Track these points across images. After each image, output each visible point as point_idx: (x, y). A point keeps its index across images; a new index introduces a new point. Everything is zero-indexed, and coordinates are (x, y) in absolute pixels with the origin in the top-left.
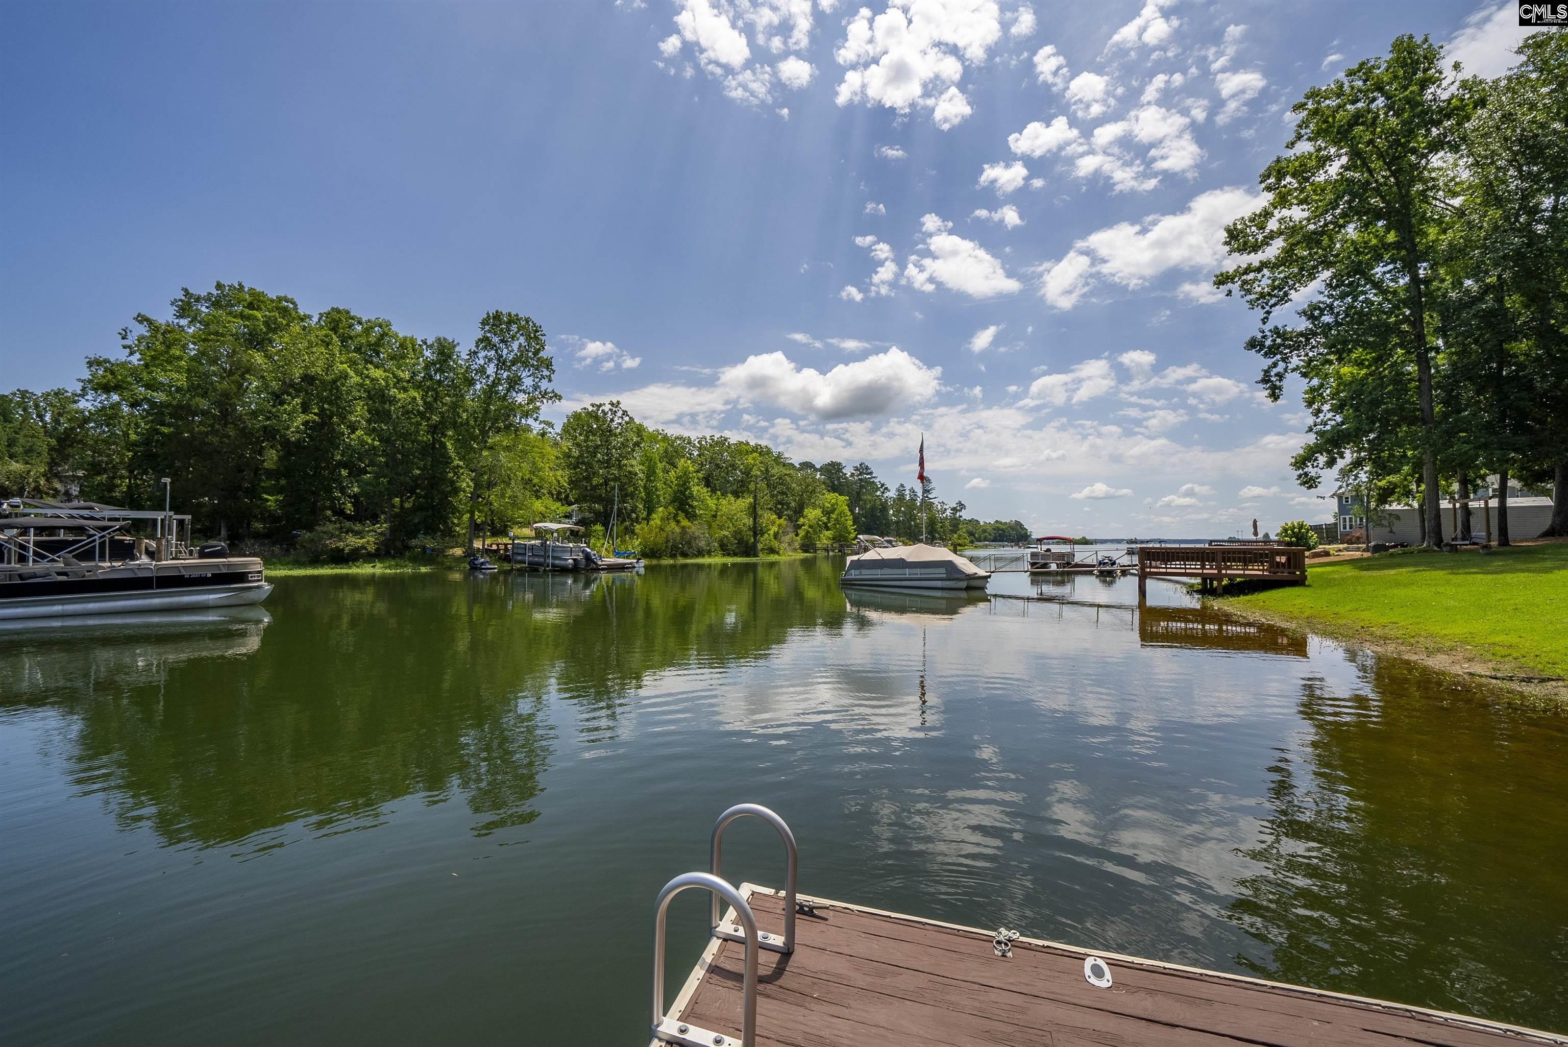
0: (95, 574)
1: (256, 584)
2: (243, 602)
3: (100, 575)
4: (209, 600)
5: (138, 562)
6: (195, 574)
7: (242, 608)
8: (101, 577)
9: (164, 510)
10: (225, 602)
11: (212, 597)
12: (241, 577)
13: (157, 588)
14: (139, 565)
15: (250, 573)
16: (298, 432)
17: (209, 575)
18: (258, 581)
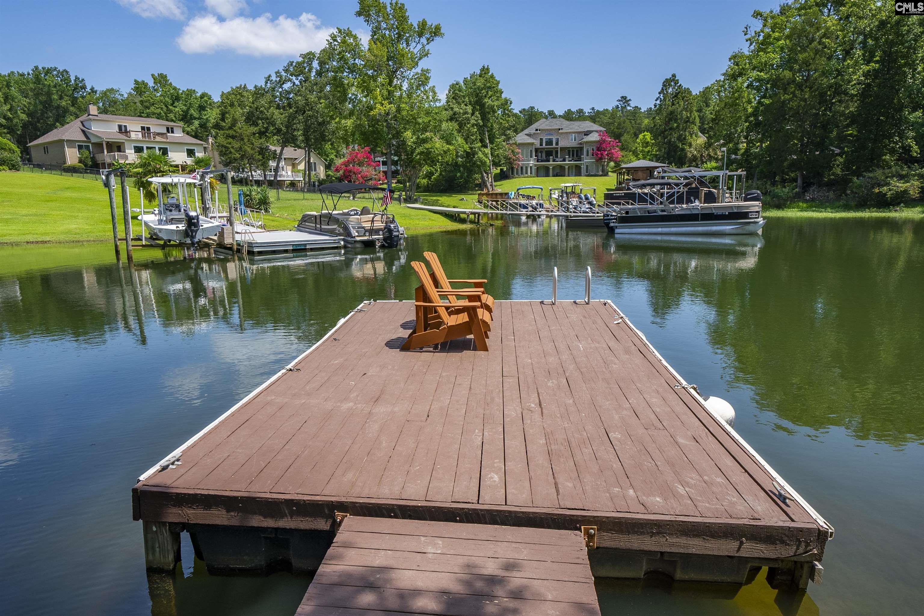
0: (675, 212)
1: (753, 220)
2: (747, 233)
3: (677, 212)
4: (726, 229)
5: (694, 204)
6: (720, 212)
7: (745, 236)
8: (677, 213)
9: (723, 170)
10: (734, 232)
11: (728, 227)
12: (745, 215)
13: (701, 220)
14: (693, 206)
15: (751, 212)
16: (859, 84)
17: (727, 213)
18: (756, 218)
